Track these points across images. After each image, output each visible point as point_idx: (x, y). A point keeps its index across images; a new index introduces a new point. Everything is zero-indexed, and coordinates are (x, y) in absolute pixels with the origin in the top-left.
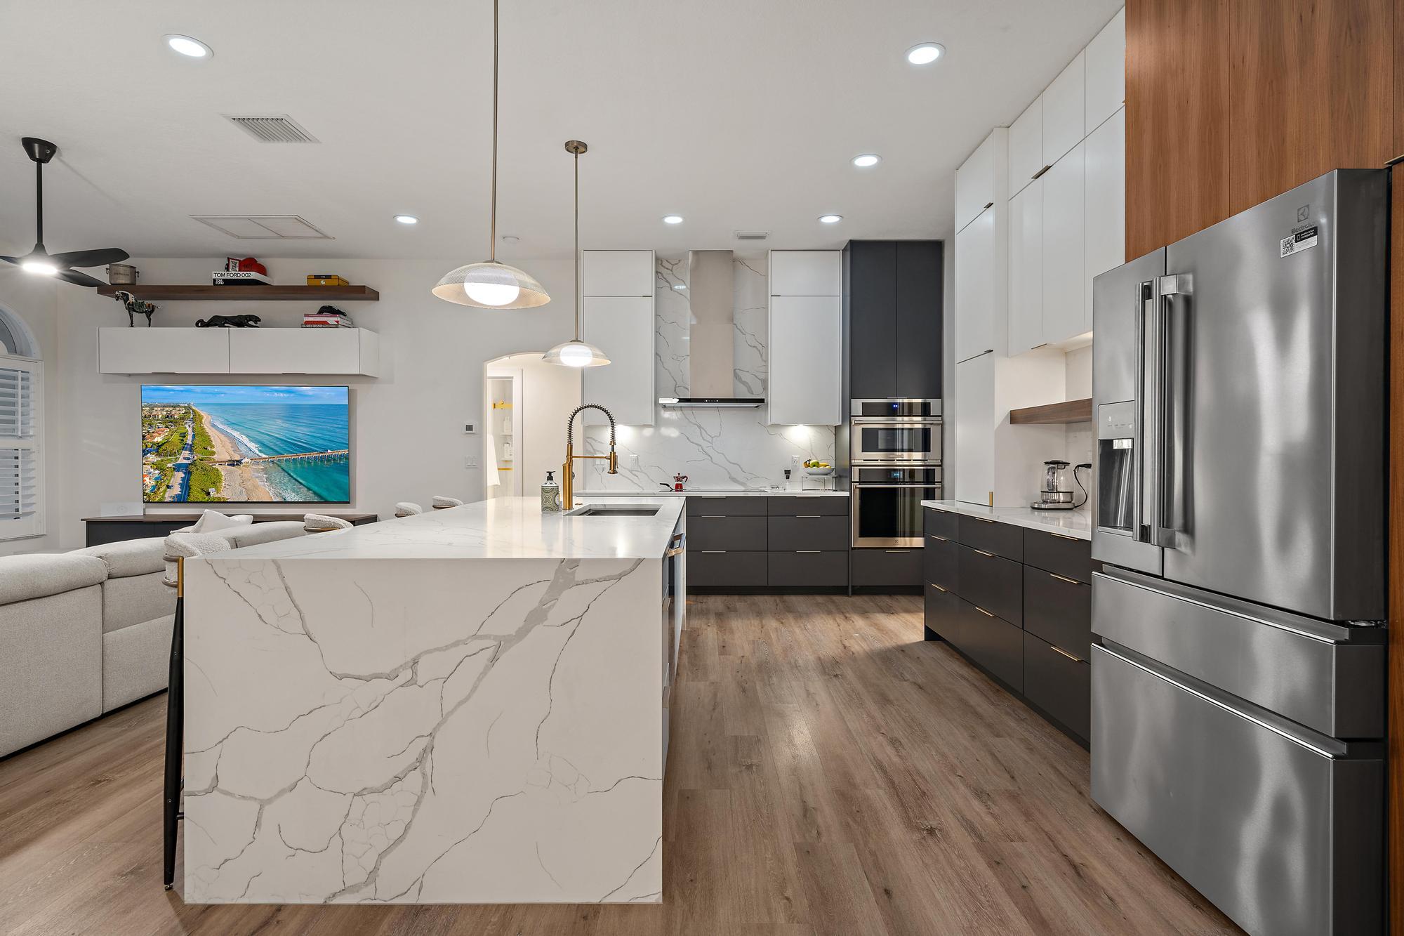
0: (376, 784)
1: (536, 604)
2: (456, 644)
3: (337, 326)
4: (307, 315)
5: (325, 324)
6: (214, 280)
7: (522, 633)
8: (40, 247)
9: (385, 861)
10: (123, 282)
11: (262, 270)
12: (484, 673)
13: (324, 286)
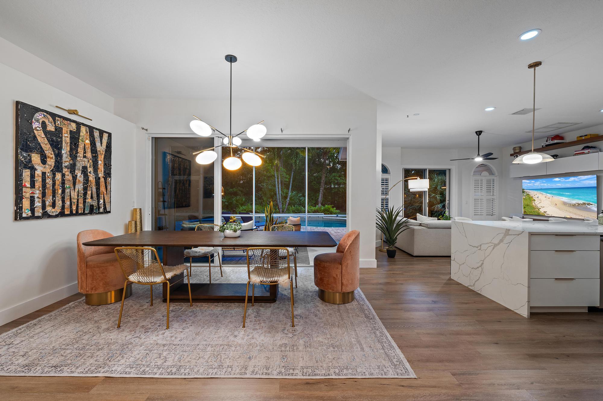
0: (475, 268)
1: (501, 238)
2: (487, 243)
3: (588, 153)
4: (575, 151)
5: (583, 153)
6: (543, 146)
7: (499, 244)
8: (479, 155)
9: (476, 283)
10: (517, 151)
11: (562, 138)
12: (492, 251)
13: (584, 139)
